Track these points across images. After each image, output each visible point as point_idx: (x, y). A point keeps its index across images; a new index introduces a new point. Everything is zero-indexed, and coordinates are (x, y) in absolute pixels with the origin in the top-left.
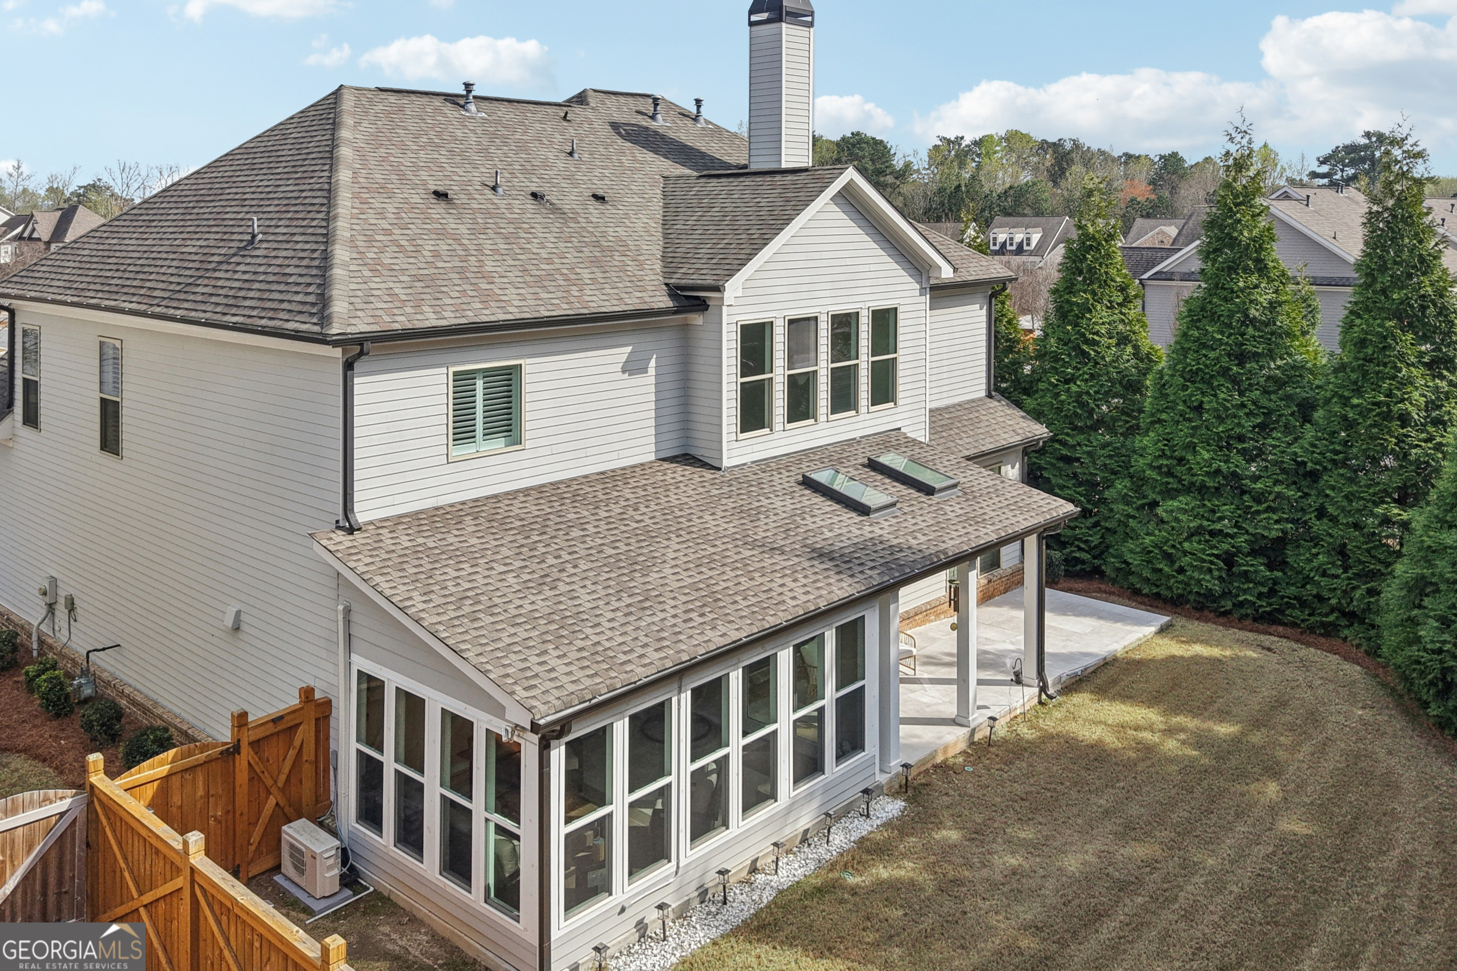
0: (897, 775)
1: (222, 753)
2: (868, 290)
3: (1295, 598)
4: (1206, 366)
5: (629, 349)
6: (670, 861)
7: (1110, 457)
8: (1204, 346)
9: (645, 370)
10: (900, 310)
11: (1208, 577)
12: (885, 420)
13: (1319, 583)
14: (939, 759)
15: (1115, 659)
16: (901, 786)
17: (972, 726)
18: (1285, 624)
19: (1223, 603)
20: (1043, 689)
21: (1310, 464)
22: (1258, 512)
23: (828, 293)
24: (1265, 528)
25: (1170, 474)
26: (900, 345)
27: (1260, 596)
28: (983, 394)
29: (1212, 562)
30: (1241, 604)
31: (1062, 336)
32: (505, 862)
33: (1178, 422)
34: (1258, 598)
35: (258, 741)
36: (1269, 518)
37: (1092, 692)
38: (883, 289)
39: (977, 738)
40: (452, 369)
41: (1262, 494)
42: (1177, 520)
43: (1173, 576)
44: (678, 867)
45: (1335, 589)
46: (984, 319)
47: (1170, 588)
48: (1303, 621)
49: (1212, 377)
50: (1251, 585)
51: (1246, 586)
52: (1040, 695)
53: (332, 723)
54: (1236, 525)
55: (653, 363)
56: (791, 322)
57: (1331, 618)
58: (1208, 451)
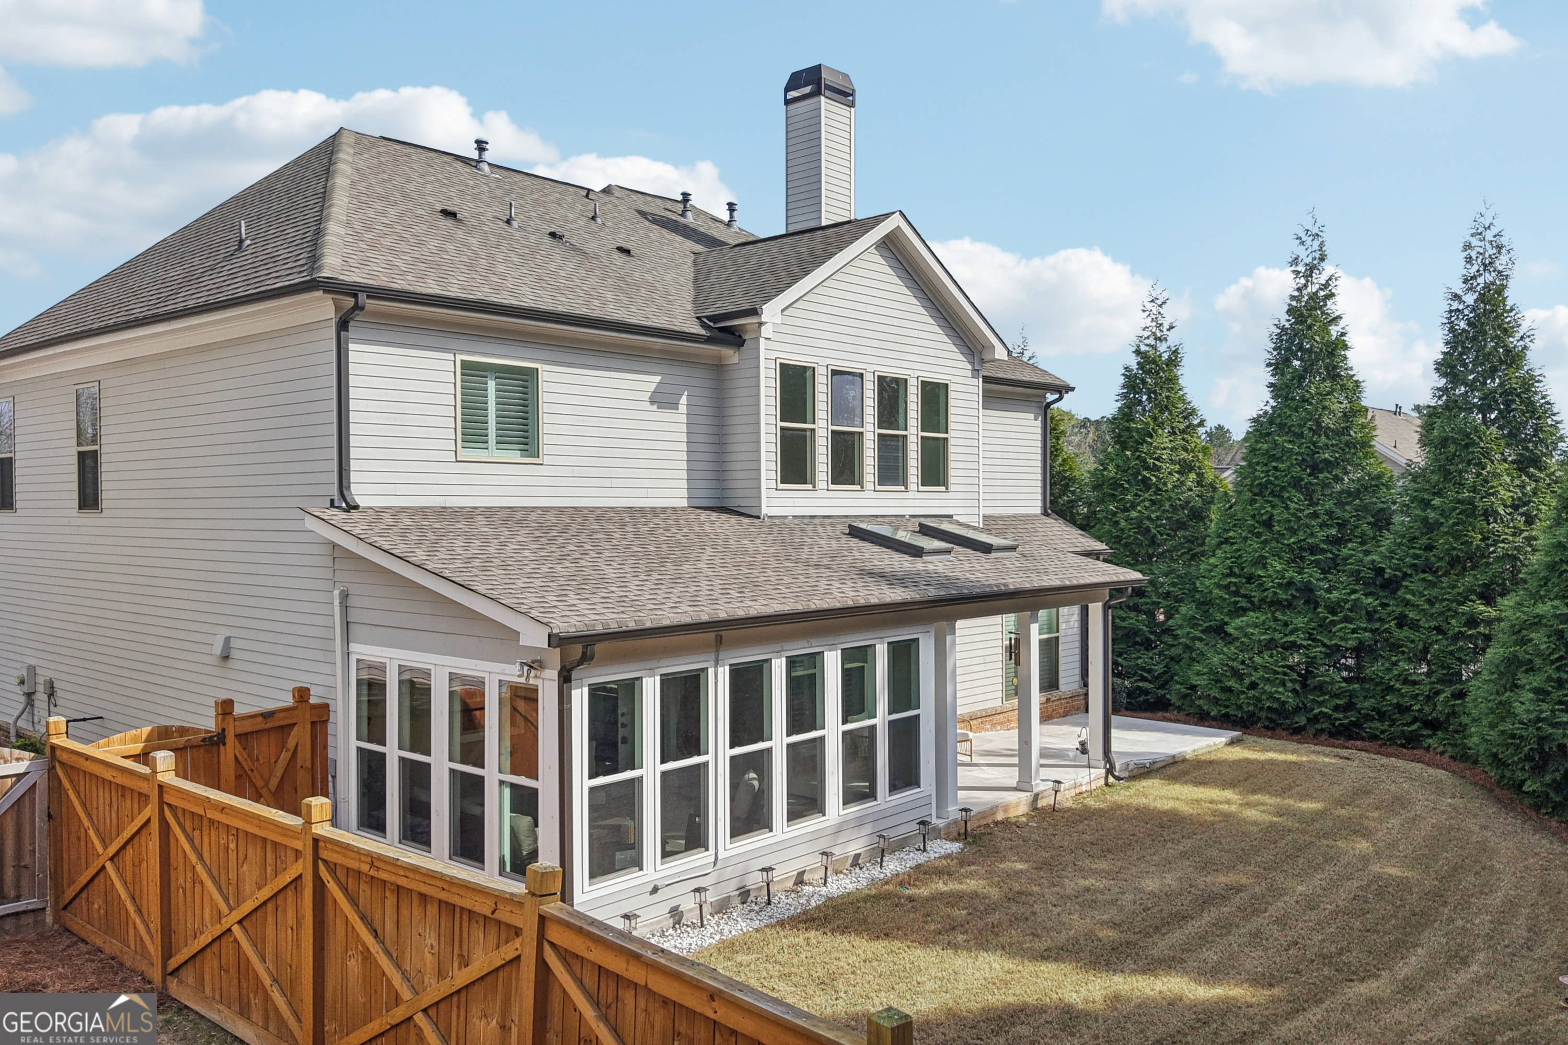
0: (955, 822)
1: (204, 740)
2: (917, 358)
3: (1374, 709)
4: (1276, 478)
5: (658, 379)
6: (707, 850)
7: (1173, 584)
8: (1274, 458)
9: (674, 406)
10: (952, 387)
11: (1281, 689)
12: (937, 503)
13: (1399, 690)
14: (1000, 817)
15: (1184, 760)
16: (959, 834)
17: (1035, 790)
18: (1363, 739)
19: (1297, 719)
20: (1110, 771)
21: (1388, 571)
22: (1334, 623)
23: (874, 351)
24: (1342, 639)
25: (1236, 593)
26: (951, 426)
27: (1336, 708)
28: (1038, 511)
29: (1285, 674)
30: (1315, 719)
31: (1121, 463)
32: (522, 837)
33: (1246, 539)
34: (1333, 710)
35: (247, 734)
36: (1345, 628)
37: (1161, 779)
38: (931, 360)
39: (1040, 804)
40: (460, 357)
41: (1338, 603)
42: (1246, 635)
43: (1243, 693)
44: (716, 859)
45: (1417, 695)
46: (1039, 431)
47: (1240, 707)
48: (1383, 732)
49: (1283, 488)
50: (1327, 697)
51: (1322, 699)
52: (1106, 778)
53: (330, 728)
54: (1311, 637)
55: (684, 400)
56: (835, 373)
57: (1414, 727)
58: (1280, 563)
